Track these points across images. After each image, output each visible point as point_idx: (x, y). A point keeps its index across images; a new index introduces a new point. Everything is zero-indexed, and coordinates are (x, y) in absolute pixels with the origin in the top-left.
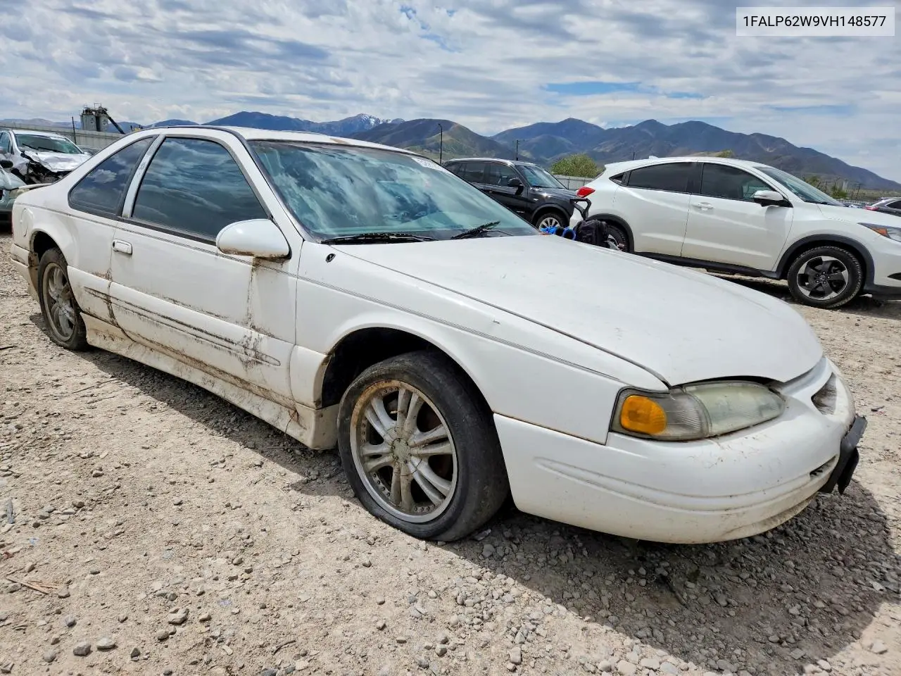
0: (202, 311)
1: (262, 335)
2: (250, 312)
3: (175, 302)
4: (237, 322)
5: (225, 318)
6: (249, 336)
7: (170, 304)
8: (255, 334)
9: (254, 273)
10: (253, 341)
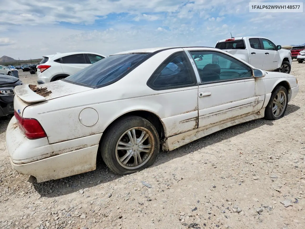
0: (242, 99)
1: (259, 97)
2: (255, 92)
3: (231, 102)
4: (252, 97)
5: (249, 98)
6: (256, 98)
7: (231, 103)
8: (257, 97)
9: (256, 82)
10: (257, 99)
